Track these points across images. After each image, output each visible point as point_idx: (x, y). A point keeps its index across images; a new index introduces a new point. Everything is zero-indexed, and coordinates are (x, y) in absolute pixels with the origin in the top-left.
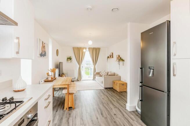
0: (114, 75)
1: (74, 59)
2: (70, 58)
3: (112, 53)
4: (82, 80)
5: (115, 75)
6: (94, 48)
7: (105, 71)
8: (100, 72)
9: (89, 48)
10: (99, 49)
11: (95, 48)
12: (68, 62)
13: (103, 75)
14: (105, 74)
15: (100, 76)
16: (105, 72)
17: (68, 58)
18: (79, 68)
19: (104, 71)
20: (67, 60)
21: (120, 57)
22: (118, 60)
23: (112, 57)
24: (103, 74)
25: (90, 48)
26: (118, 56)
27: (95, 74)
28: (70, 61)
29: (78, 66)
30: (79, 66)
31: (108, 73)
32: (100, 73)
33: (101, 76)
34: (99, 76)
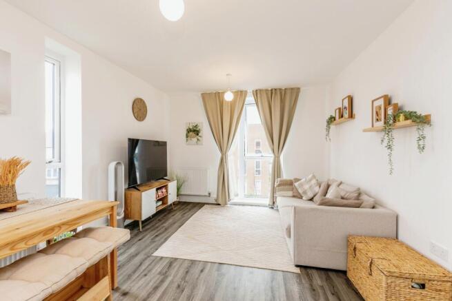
0: (356, 201)
1: (206, 131)
2: (194, 131)
3: (351, 100)
4: (231, 201)
5: (358, 206)
6: (273, 92)
7: (314, 177)
8: (297, 180)
9: (257, 93)
10: (295, 92)
11: (280, 89)
12: (189, 141)
13: (305, 192)
14: (317, 189)
15: (294, 196)
16: (314, 182)
17: (189, 131)
18: (223, 162)
19: (310, 176)
20: (187, 137)
21: (394, 101)
22: (381, 124)
23: (346, 115)
24: (306, 187)
25: (260, 90)
26: (381, 102)
27: (276, 184)
28: (195, 140)
29: (220, 155)
30: (222, 155)
31: (328, 186)
32: (296, 184)
33: (298, 196)
34: (290, 193)
